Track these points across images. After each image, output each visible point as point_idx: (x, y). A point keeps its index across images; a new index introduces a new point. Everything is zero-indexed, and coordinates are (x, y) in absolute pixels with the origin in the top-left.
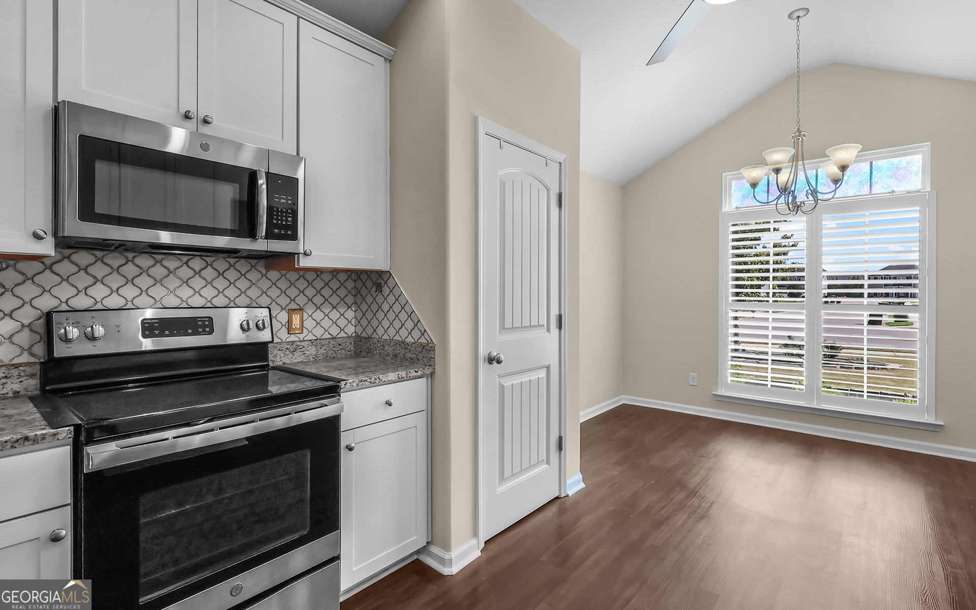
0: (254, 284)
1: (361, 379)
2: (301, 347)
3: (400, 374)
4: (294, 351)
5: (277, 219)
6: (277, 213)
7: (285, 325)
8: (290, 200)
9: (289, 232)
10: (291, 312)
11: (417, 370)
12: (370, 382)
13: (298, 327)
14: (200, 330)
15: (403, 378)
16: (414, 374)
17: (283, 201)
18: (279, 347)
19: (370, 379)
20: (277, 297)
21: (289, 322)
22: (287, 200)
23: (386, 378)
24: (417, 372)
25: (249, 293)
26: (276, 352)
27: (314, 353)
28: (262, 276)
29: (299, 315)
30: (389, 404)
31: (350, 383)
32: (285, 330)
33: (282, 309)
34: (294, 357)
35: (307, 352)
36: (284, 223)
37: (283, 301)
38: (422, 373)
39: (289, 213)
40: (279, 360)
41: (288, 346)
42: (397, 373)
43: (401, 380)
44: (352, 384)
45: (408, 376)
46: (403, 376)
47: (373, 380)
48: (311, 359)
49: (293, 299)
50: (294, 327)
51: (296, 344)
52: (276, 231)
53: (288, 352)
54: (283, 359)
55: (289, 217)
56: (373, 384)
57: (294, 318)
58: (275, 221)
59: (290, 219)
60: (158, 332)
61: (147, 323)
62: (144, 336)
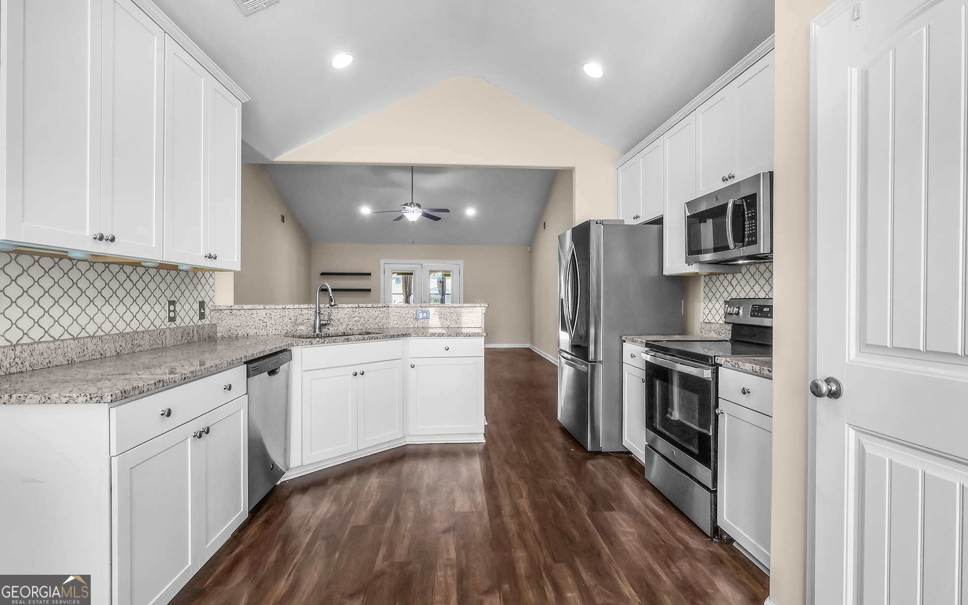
1: (727, 359)
9: (754, 239)
12: (732, 365)
15: (756, 372)
17: (750, 215)
19: (732, 362)
22: (752, 213)
23: (742, 365)
31: (720, 360)
36: (751, 232)
39: (754, 223)
43: (754, 373)
45: (761, 373)
47: (734, 364)
55: (753, 226)
59: (753, 228)
60: (756, 313)
61: (754, 308)
62: (752, 316)
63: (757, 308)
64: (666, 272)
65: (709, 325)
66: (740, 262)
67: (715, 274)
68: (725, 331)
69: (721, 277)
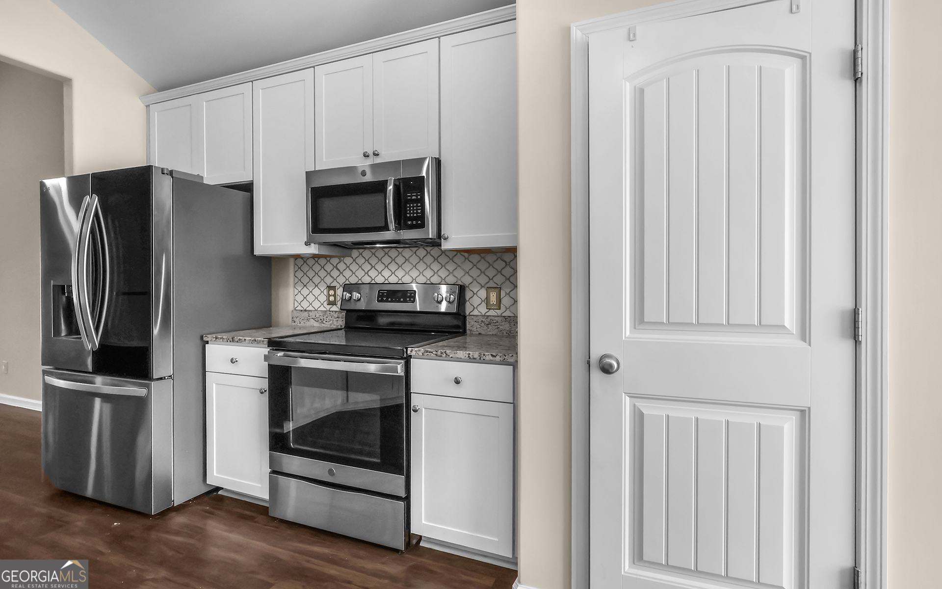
0: (459, 266)
1: (427, 349)
2: (495, 322)
3: (471, 355)
4: (488, 324)
5: (410, 214)
6: (410, 209)
7: (484, 301)
8: (419, 195)
9: (419, 222)
10: (489, 289)
11: (494, 354)
12: (436, 355)
13: (495, 303)
14: (408, 299)
15: (474, 359)
16: (490, 358)
17: (414, 197)
18: (475, 319)
19: (436, 351)
20: (478, 276)
21: (488, 298)
22: (416, 196)
23: (453, 354)
24: (495, 356)
25: (455, 273)
26: (473, 323)
27: (508, 329)
28: (465, 260)
29: (495, 293)
30: (457, 382)
31: (416, 351)
32: (484, 304)
33: (482, 287)
34: (489, 330)
35: (501, 327)
36: (415, 215)
37: (483, 280)
38: (501, 359)
39: (419, 207)
40: (476, 330)
41: (483, 320)
42: (467, 352)
43: (471, 360)
44: (418, 352)
45: (482, 359)
46: (475, 357)
47: (439, 353)
48: (505, 334)
49: (491, 278)
50: (491, 303)
51: (490, 318)
52: (409, 223)
53: (483, 324)
54: (478, 329)
55: (419, 209)
56: (438, 357)
57: (491, 295)
58: (408, 215)
59: (419, 211)
60: (385, 299)
61: (381, 293)
62: (378, 301)
63: (385, 293)
64: (258, 252)
65: (307, 312)
66: (378, 245)
67: (325, 257)
68: (331, 318)
69: (335, 261)
